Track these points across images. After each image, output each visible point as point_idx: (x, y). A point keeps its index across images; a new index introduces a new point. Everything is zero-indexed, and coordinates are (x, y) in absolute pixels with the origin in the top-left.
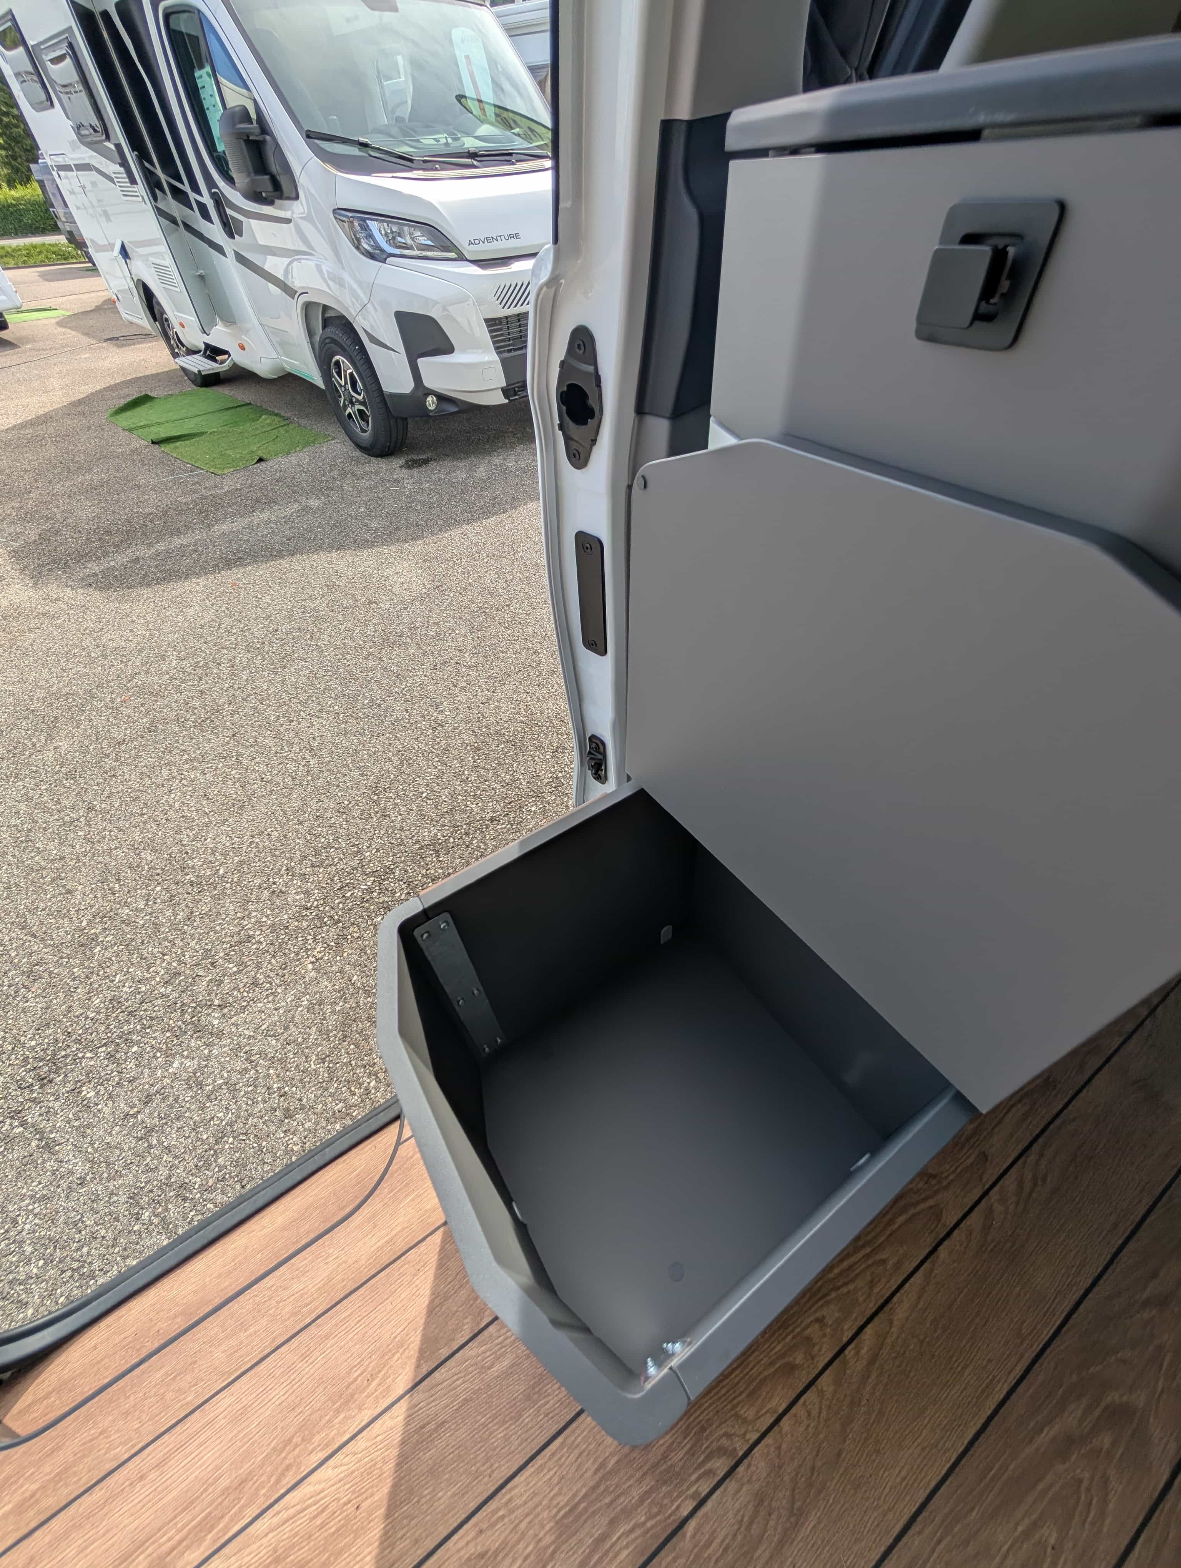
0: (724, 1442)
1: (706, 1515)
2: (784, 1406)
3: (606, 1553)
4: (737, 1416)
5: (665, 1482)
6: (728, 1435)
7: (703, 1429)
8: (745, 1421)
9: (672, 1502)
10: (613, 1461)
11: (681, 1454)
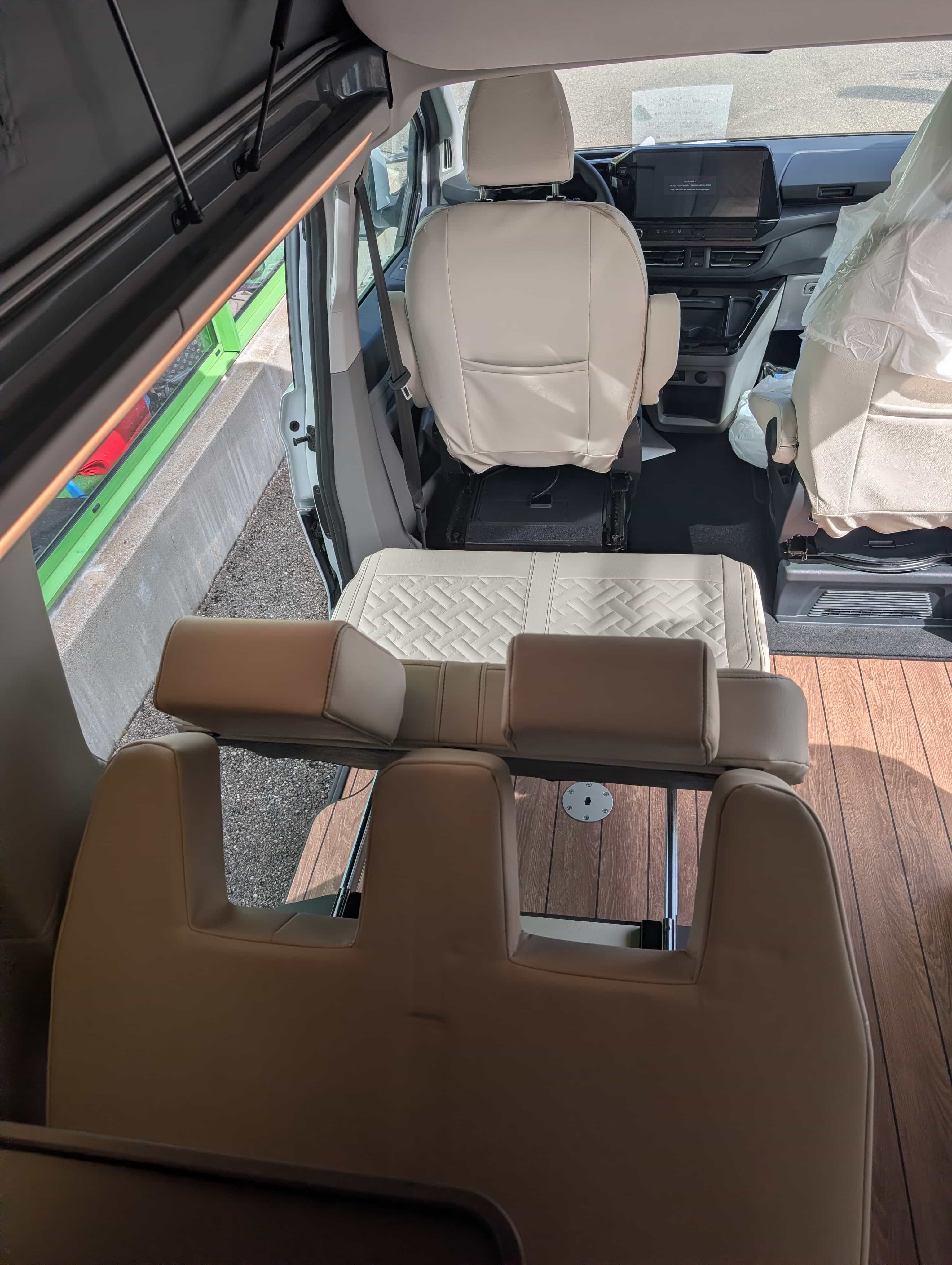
0: (920, 903)
1: (903, 883)
2: (920, 930)
3: (911, 849)
4: (925, 912)
5: (919, 877)
6: (922, 906)
7: (928, 898)
8: (923, 914)
9: (913, 876)
10: (934, 864)
11: (924, 886)
